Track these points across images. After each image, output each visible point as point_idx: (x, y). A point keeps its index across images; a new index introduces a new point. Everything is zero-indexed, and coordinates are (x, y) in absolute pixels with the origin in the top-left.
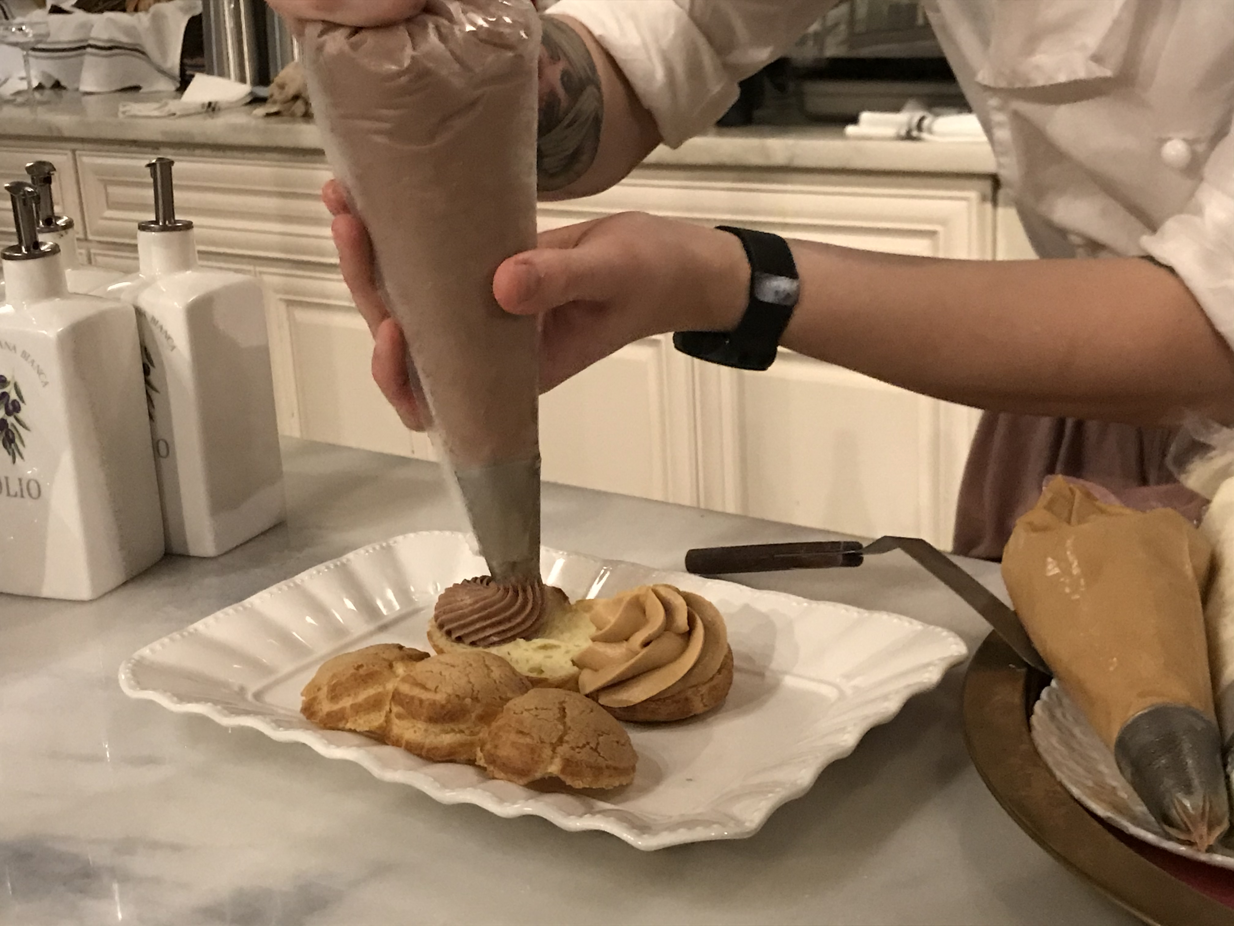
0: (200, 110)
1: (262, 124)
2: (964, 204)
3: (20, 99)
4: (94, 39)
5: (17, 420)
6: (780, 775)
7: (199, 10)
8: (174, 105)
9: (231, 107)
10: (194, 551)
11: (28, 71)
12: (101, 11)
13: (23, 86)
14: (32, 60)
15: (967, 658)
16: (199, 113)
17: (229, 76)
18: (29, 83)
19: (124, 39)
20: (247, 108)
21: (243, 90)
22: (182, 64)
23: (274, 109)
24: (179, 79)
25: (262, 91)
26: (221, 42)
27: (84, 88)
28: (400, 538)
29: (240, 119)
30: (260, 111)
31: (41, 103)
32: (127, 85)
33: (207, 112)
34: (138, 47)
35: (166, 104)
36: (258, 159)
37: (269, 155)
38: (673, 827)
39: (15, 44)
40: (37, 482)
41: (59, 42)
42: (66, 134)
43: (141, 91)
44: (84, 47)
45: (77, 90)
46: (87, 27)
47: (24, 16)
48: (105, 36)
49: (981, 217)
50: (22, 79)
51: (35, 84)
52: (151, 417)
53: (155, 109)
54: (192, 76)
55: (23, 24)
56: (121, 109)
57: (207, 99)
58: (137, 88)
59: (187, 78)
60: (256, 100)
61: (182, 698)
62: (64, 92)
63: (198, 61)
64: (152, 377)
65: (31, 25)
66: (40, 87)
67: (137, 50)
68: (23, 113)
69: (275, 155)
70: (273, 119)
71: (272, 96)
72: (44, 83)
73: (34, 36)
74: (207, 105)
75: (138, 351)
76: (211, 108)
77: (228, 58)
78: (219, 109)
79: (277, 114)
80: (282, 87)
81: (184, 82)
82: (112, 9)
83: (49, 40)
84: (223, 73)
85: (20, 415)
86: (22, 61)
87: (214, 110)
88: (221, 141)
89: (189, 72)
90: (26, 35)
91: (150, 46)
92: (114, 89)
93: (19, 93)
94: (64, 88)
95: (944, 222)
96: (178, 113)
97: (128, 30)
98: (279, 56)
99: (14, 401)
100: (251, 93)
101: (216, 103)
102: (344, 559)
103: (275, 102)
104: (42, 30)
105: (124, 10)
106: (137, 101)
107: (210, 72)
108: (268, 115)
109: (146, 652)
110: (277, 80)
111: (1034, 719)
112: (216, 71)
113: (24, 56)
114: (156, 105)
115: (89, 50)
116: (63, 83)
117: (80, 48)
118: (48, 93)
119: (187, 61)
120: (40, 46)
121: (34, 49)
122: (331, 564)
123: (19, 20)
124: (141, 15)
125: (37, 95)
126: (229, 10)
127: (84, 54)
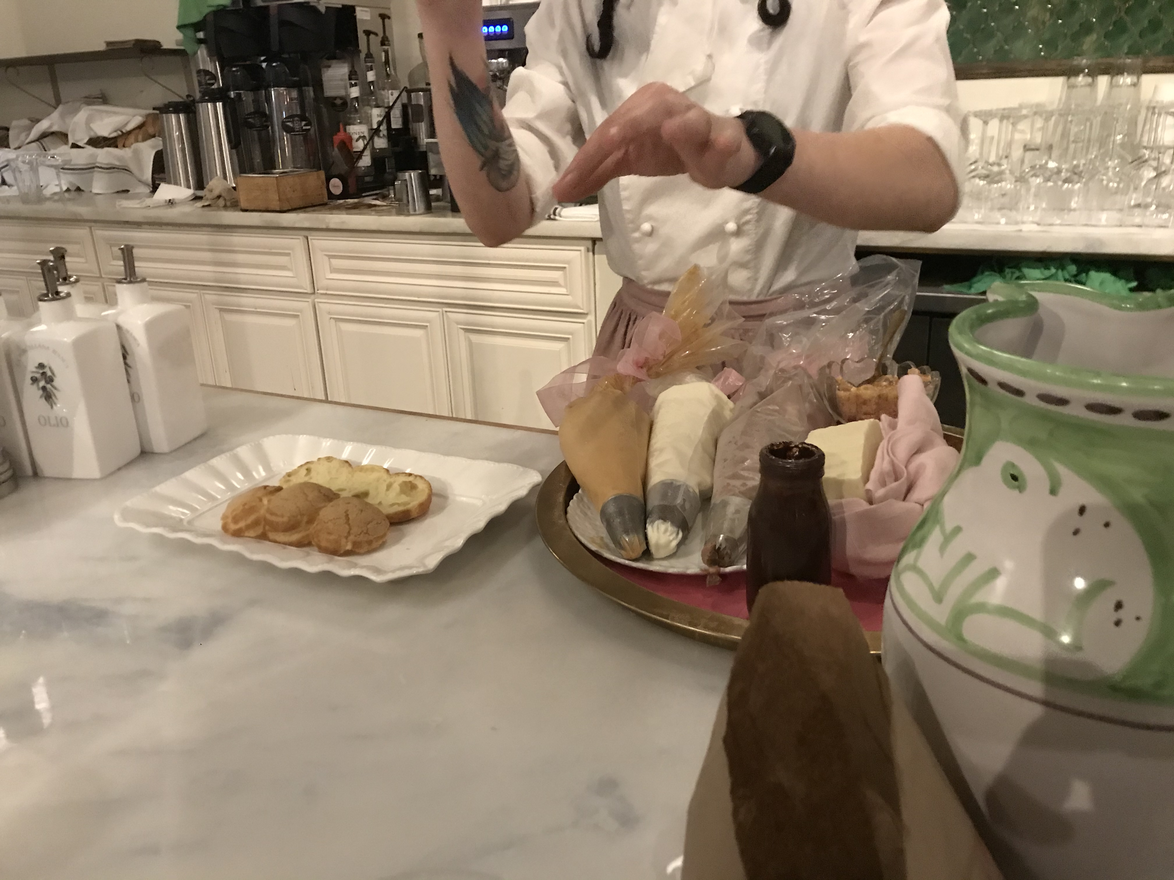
0: (164, 204)
1: (200, 211)
2: (578, 253)
3: (56, 197)
4: (99, 163)
5: (53, 386)
6: (447, 543)
7: (160, 148)
8: (149, 202)
9: (183, 202)
10: (156, 450)
11: (60, 181)
12: (102, 147)
13: (57, 190)
14: (61, 174)
15: (541, 482)
16: (163, 206)
17: (181, 185)
18: (61, 188)
19: (117, 163)
20: (191, 202)
21: (189, 192)
22: (153, 177)
23: (206, 204)
24: (152, 186)
25: (199, 193)
26: (175, 165)
27: (95, 191)
28: (265, 439)
29: (188, 209)
30: (199, 204)
31: (69, 200)
32: (121, 189)
33: (168, 205)
34: (126, 168)
35: (144, 201)
36: (199, 231)
37: (204, 229)
38: (393, 571)
39: (49, 166)
40: (67, 419)
41: (78, 165)
42: (86, 218)
43: (130, 193)
44: (93, 168)
45: (91, 192)
46: (92, 156)
47: (55, 148)
48: (106, 162)
49: (587, 258)
50: (57, 185)
51: (65, 188)
52: (129, 381)
53: (139, 203)
54: (159, 185)
55: (55, 154)
56: (117, 203)
57: (168, 198)
58: (128, 191)
59: (156, 185)
60: (197, 198)
61: (148, 526)
62: (83, 193)
63: (161, 176)
64: (128, 361)
65: (60, 155)
66: (68, 190)
67: (126, 170)
68: (59, 206)
69: (209, 229)
70: (206, 209)
71: (205, 195)
72: (71, 188)
73: (62, 161)
74: (168, 201)
75: (119, 347)
76: (171, 203)
77: (179, 173)
78: (175, 203)
79: (209, 206)
80: (211, 191)
81: (155, 188)
82: (109, 146)
83: (72, 163)
84: (177, 183)
85: (54, 383)
86: (56, 176)
87: (172, 203)
88: (178, 222)
89: (157, 182)
90: (58, 160)
91: (132, 167)
92: (113, 191)
93: (55, 194)
94: (83, 191)
95: (568, 262)
96: (151, 206)
97: (119, 159)
98: (208, 173)
99: (49, 377)
100: (194, 194)
101: (174, 199)
102: (235, 451)
103: (207, 199)
104: (67, 158)
105: (117, 147)
106: (127, 199)
107: (169, 183)
108: (204, 206)
109: (128, 503)
110: (208, 187)
111: (569, 509)
112: (173, 182)
113: (57, 173)
114: (138, 201)
115: (96, 169)
116: (82, 188)
117: (91, 168)
118: (73, 194)
119: (156, 176)
120: (66, 167)
121: (63, 169)
122: (228, 454)
123: (52, 152)
124: (127, 149)
125: (66, 195)
126: (178, 148)
127: (94, 171)
